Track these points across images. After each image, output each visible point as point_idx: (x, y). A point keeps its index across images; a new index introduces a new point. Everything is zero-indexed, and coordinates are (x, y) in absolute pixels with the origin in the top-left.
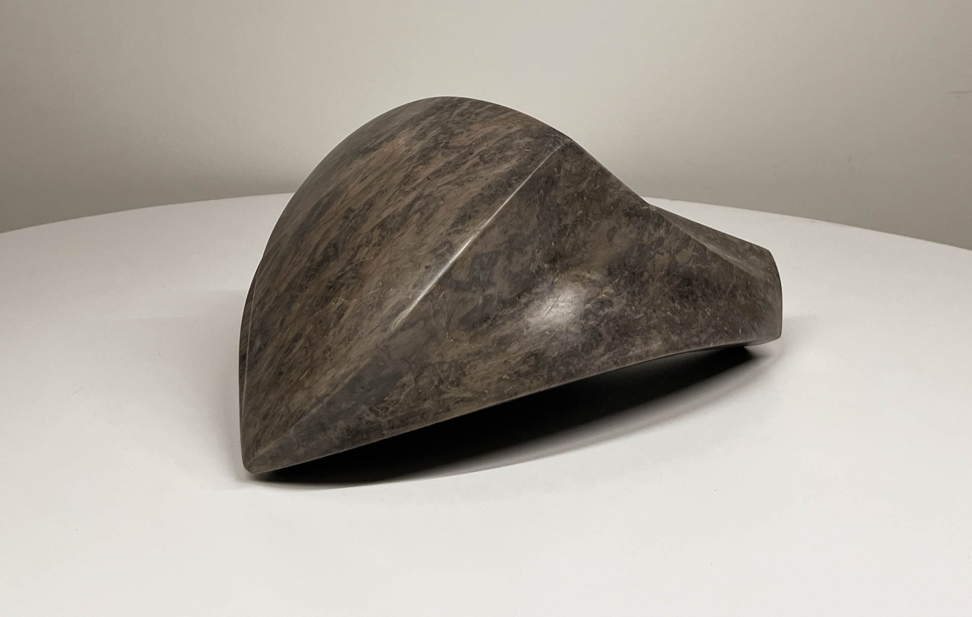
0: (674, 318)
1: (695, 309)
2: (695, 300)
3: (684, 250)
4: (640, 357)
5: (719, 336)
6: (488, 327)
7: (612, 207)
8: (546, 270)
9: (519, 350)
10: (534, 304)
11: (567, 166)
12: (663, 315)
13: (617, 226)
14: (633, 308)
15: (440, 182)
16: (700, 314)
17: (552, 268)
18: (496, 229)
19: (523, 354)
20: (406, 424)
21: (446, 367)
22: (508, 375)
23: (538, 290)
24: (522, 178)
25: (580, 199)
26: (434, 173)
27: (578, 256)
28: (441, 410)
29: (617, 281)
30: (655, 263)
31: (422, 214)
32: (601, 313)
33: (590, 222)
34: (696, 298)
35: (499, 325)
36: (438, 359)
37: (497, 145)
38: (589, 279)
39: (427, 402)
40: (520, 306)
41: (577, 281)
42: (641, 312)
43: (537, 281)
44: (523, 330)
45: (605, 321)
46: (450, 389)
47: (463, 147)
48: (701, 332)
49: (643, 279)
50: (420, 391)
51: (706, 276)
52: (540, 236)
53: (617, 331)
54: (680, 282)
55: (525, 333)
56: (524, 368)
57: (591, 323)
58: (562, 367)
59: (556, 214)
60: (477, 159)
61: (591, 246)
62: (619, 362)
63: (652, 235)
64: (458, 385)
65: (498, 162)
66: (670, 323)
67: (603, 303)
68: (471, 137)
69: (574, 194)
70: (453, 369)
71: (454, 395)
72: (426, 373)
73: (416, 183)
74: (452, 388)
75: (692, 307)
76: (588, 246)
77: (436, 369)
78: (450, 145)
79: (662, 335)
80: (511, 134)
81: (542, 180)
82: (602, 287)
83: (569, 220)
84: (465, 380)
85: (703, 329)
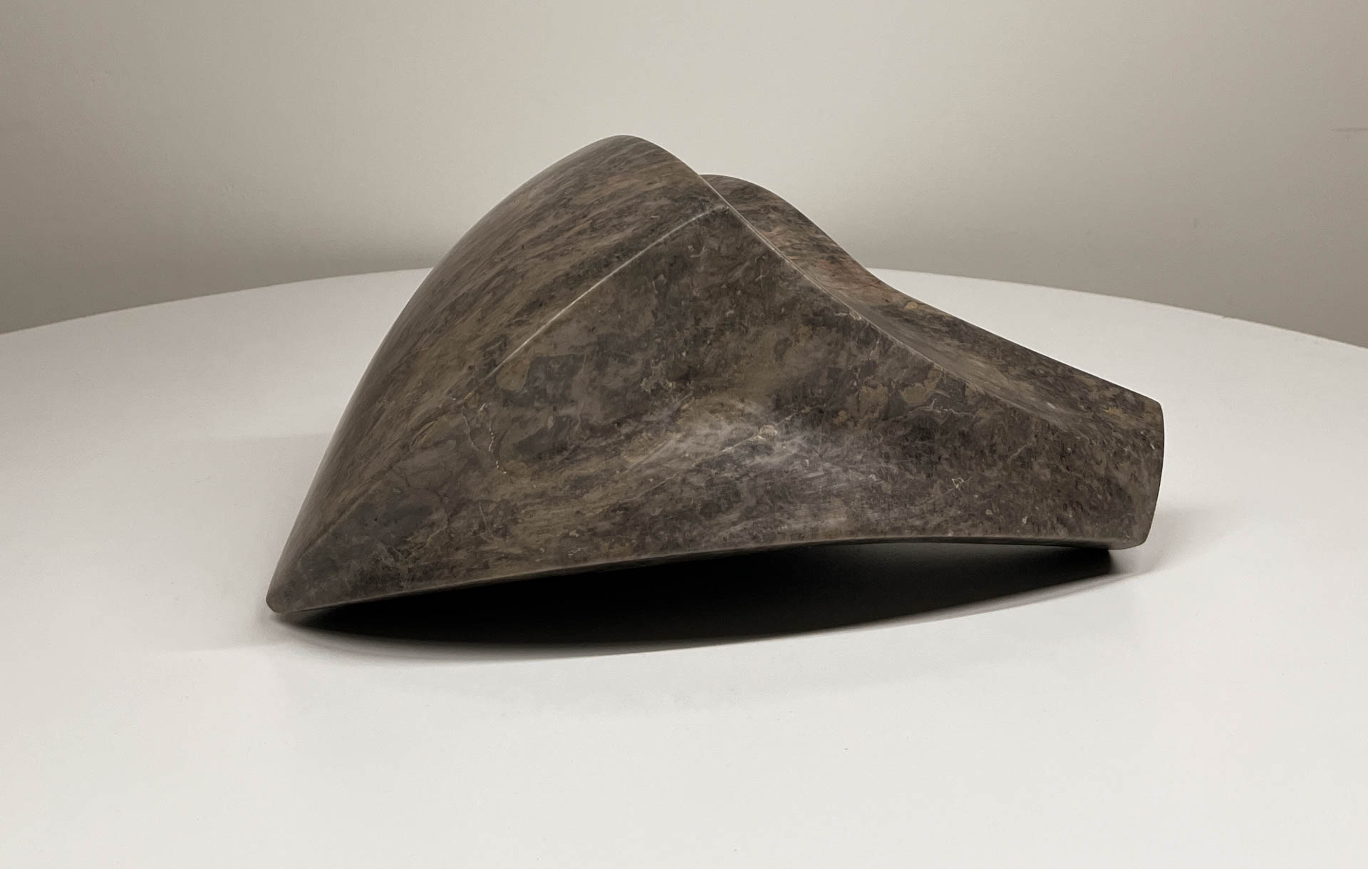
0: (880, 486)
1: (929, 476)
2: (932, 463)
3: (917, 384)
4: (800, 536)
5: (970, 522)
6: (562, 460)
7: (783, 310)
8: (670, 391)
9: (601, 499)
10: (642, 437)
11: (714, 244)
12: (860, 479)
13: (792, 338)
14: (807, 461)
15: (532, 252)
16: (937, 486)
17: (682, 390)
18: (574, 325)
19: (607, 505)
20: (430, 578)
21: (492, 507)
22: (578, 532)
23: (652, 418)
24: (628, 255)
25: (731, 293)
26: (532, 240)
27: (727, 376)
28: (476, 566)
29: (787, 418)
30: (860, 399)
31: (494, 294)
32: (748, 462)
33: (747, 329)
34: (938, 460)
35: (580, 460)
36: (483, 496)
37: (621, 206)
38: (742, 411)
39: (460, 551)
40: (618, 437)
41: (720, 412)
42: (820, 469)
43: (652, 406)
44: (615, 473)
45: (752, 475)
46: (493, 539)
47: (582, 207)
48: (933, 511)
49: (836, 421)
50: (453, 535)
51: (965, 429)
52: (659, 340)
53: (767, 492)
54: (908, 431)
55: (616, 477)
56: (605, 526)
57: (728, 475)
58: (662, 533)
59: (691, 312)
60: (587, 225)
61: (747, 363)
62: (761, 537)
63: (855, 356)
64: (504, 536)
65: (608, 231)
66: (871, 491)
67: (755, 449)
68: (598, 194)
69: (721, 285)
70: (501, 513)
71: (496, 548)
72: (464, 513)
73: (510, 251)
74: (495, 539)
75: (922, 472)
76: (743, 362)
77: (478, 510)
78: (571, 203)
79: (850, 508)
80: (646, 192)
81: (663, 260)
82: (759, 425)
83: (712, 322)
84: (516, 530)
85: (937, 509)
